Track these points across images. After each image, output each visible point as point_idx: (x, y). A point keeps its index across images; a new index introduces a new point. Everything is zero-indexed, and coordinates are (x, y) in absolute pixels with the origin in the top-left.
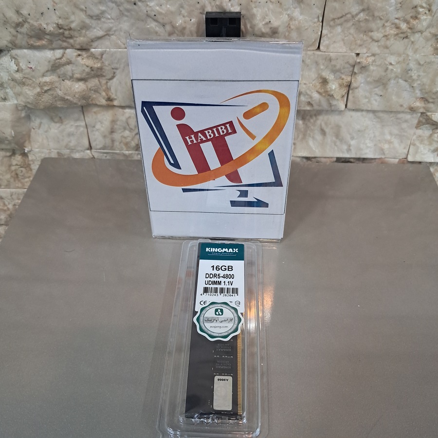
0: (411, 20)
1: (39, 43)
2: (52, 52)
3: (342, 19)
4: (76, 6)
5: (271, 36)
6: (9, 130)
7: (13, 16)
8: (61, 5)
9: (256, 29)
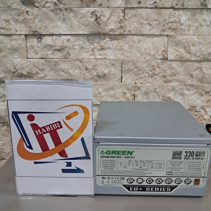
0: (153, 71)
3: (128, 71)
4: (35, 66)
5: (104, 77)
6: (4, 113)
7: (12, 69)
8: (30, 66)
9: (98, 74)
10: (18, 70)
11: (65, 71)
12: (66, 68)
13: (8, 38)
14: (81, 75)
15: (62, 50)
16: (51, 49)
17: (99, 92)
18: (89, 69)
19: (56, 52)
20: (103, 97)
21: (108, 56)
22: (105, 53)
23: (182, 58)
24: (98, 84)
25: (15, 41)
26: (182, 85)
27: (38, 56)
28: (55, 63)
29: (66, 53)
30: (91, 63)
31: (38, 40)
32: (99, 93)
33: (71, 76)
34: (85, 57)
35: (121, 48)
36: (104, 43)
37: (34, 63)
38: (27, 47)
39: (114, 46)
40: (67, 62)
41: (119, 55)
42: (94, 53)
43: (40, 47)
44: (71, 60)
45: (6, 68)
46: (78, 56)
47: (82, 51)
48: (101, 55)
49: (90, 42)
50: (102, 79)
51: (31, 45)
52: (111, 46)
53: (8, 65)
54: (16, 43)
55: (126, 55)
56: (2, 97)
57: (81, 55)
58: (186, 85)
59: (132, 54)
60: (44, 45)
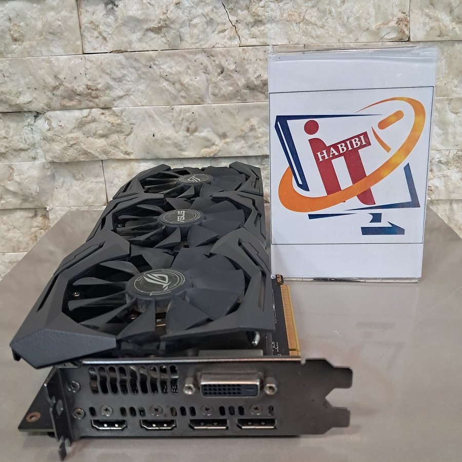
1: (70, 104)
2: (80, 111)
4: (103, 71)
5: (262, 88)
6: (35, 187)
7: (51, 81)
8: (91, 71)
9: (249, 82)
10: (64, 82)
11: (172, 80)
12: (173, 72)
13: (35, 5)
14: (208, 88)
15: (164, 30)
16: (139, 27)
17: (252, 126)
18: (228, 70)
19: (151, 34)
20: (262, 137)
21: (272, 37)
22: (263, 31)
23: (443, 36)
24: (248, 108)
25: (52, 13)
26: (442, 99)
27: (110, 46)
28: (149, 61)
29: (173, 35)
30: (232, 56)
31: (108, 9)
32: (252, 129)
33: (185, 91)
34: (216, 44)
35: (302, 17)
36: (261, 8)
37: (101, 63)
38: (83, 27)
39: (284, 13)
40: (176, 57)
41: (298, 36)
42: (239, 33)
43: (113, 25)
44: (184, 51)
45: (35, 78)
46: (200, 41)
47: (209, 29)
48: (254, 37)
49: (229, 7)
50: (259, 94)
51: (92, 22)
52: (278, 13)
53: (40, 72)
54: (56, 16)
55: (314, 34)
56: (29, 149)
57: (208, 39)
58: (450, 101)
59: (327, 31)
60: (121, 19)
